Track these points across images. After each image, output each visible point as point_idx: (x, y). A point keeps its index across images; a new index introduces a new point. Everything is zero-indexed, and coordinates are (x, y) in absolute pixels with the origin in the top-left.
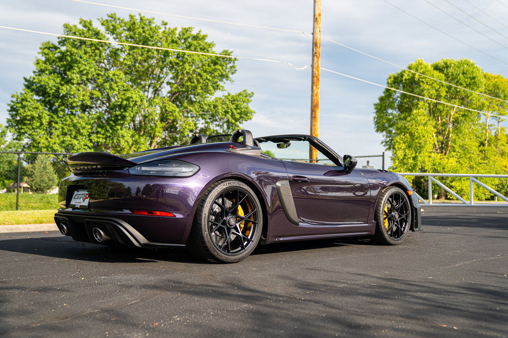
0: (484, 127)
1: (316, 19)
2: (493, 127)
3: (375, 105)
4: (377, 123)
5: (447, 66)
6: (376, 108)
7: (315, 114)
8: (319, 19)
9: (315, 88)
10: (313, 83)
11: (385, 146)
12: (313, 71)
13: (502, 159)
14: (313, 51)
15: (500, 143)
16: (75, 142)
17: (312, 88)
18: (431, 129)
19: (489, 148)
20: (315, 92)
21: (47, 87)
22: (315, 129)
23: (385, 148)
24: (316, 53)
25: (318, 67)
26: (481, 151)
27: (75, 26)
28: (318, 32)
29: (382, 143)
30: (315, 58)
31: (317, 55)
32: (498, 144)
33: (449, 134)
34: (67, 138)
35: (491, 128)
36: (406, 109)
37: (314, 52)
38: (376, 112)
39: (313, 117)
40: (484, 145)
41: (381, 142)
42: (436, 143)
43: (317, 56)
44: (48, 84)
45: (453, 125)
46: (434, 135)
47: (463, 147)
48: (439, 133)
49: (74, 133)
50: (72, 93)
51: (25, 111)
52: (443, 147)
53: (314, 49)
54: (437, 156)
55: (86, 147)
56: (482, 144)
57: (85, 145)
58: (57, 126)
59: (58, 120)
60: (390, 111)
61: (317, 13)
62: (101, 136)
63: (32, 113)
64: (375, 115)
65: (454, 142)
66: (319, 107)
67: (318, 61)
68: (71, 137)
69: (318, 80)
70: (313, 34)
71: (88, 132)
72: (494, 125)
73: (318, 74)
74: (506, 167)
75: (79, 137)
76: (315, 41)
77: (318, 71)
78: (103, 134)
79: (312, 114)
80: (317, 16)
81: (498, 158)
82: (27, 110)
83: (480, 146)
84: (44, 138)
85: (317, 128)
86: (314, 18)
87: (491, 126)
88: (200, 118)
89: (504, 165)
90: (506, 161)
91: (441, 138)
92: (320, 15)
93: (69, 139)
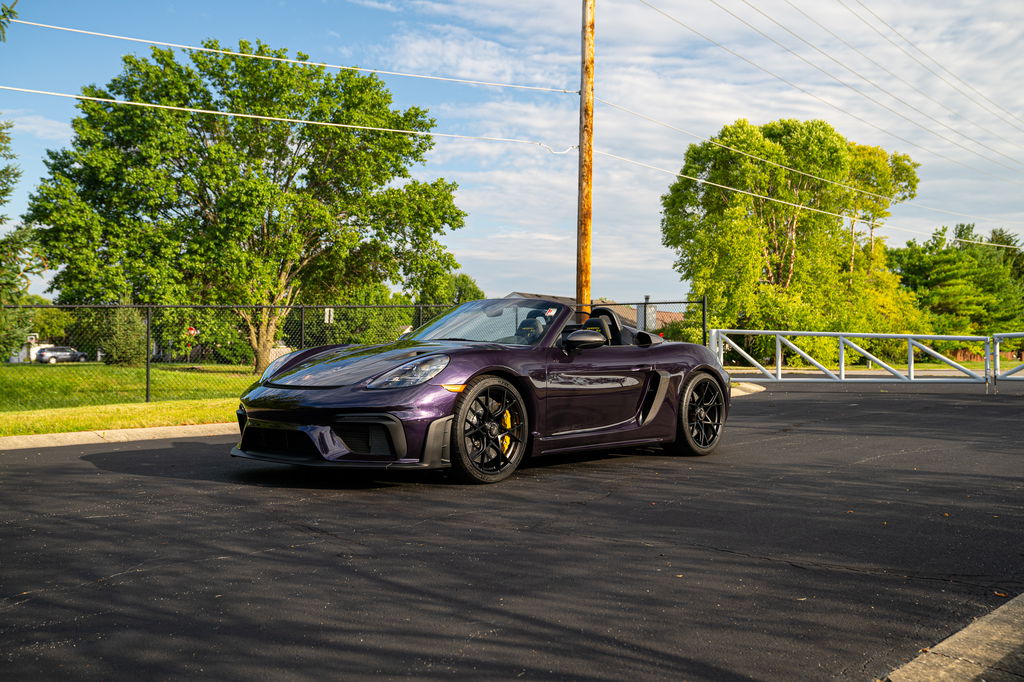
0: (848, 237)
1: (587, 68)
2: (863, 237)
3: (664, 198)
4: (666, 230)
5: (788, 129)
6: (665, 205)
7: (585, 230)
8: (591, 69)
9: (584, 184)
10: (581, 177)
11: (680, 271)
12: (581, 157)
13: (877, 293)
14: (581, 122)
15: (874, 264)
16: (153, 271)
17: (580, 185)
18: (758, 242)
19: (856, 273)
20: (586, 192)
21: (102, 170)
22: (585, 254)
23: (681, 275)
24: (586, 126)
25: (590, 150)
26: (843, 280)
27: (145, 60)
28: (589, 91)
29: (675, 266)
30: (585, 133)
31: (589, 129)
32: (872, 267)
33: (790, 250)
34: (140, 264)
35: (859, 238)
36: (717, 205)
37: (584, 124)
38: (665, 211)
39: (582, 234)
40: (848, 270)
41: (673, 263)
42: (768, 265)
43: (588, 131)
44: (104, 165)
45: (797, 234)
46: (766, 252)
47: (813, 274)
48: (772, 248)
49: (149, 253)
50: (147, 182)
51: (62, 217)
52: (780, 275)
53: (584, 119)
54: (770, 290)
55: (171, 280)
56: (845, 267)
57: (169, 277)
58: (119, 242)
59: (120, 231)
60: (689, 210)
61: (588, 58)
62: (198, 257)
63: (74, 220)
64: (663, 216)
65: (800, 264)
66: (593, 216)
67: (590, 140)
68: (145, 262)
69: (590, 171)
70: (580, 93)
71: (174, 253)
72: (864, 234)
73: (591, 161)
74: (883, 307)
75: (161, 263)
76: (584, 105)
77: (590, 156)
78: (201, 255)
79: (579, 229)
80: (588, 63)
81: (871, 291)
82: (65, 215)
83: (840, 271)
84: (96, 264)
85: (588, 252)
86: (583, 66)
87: (859, 235)
88: (369, 228)
89: (881, 304)
90: (883, 295)
91: (776, 257)
92: (593, 62)
93: (142, 265)
